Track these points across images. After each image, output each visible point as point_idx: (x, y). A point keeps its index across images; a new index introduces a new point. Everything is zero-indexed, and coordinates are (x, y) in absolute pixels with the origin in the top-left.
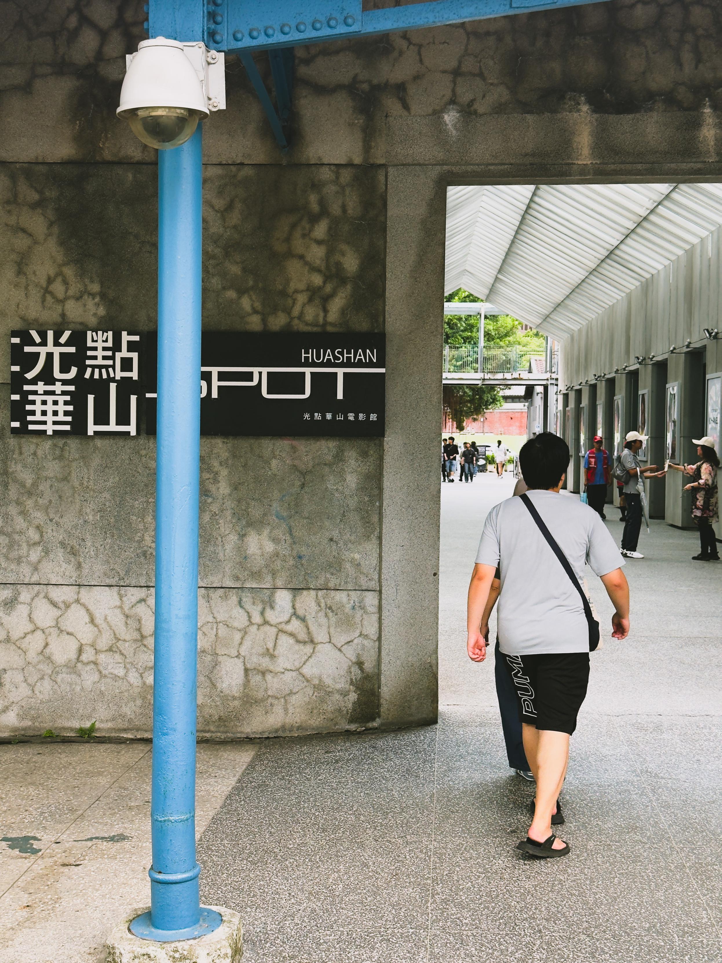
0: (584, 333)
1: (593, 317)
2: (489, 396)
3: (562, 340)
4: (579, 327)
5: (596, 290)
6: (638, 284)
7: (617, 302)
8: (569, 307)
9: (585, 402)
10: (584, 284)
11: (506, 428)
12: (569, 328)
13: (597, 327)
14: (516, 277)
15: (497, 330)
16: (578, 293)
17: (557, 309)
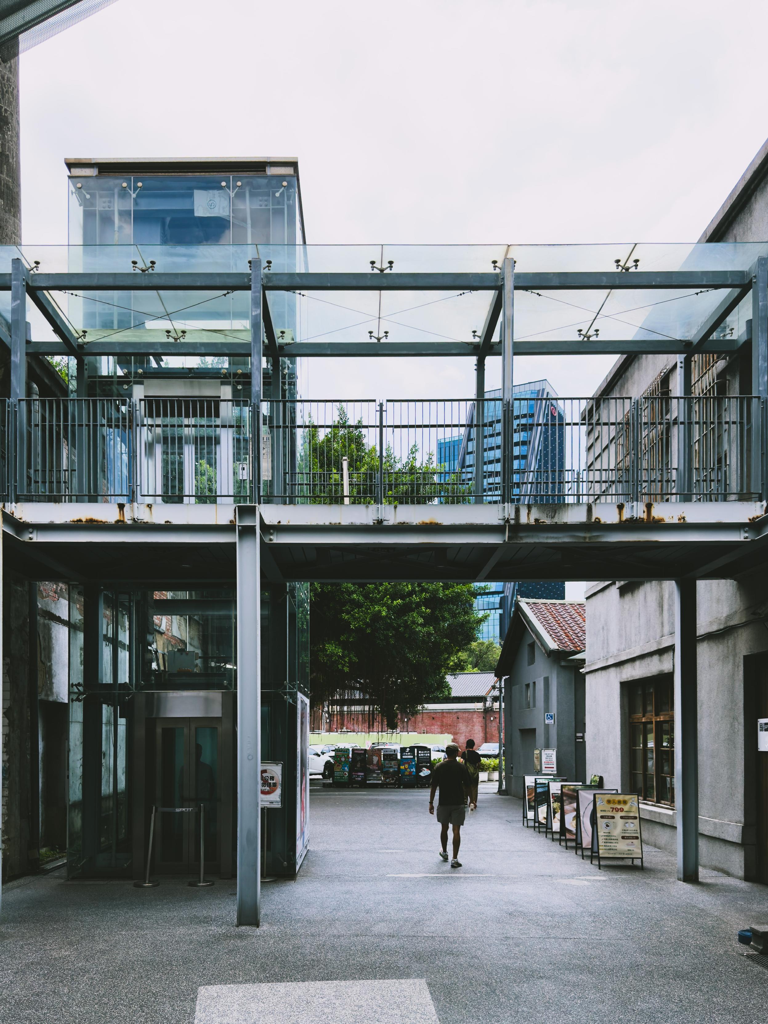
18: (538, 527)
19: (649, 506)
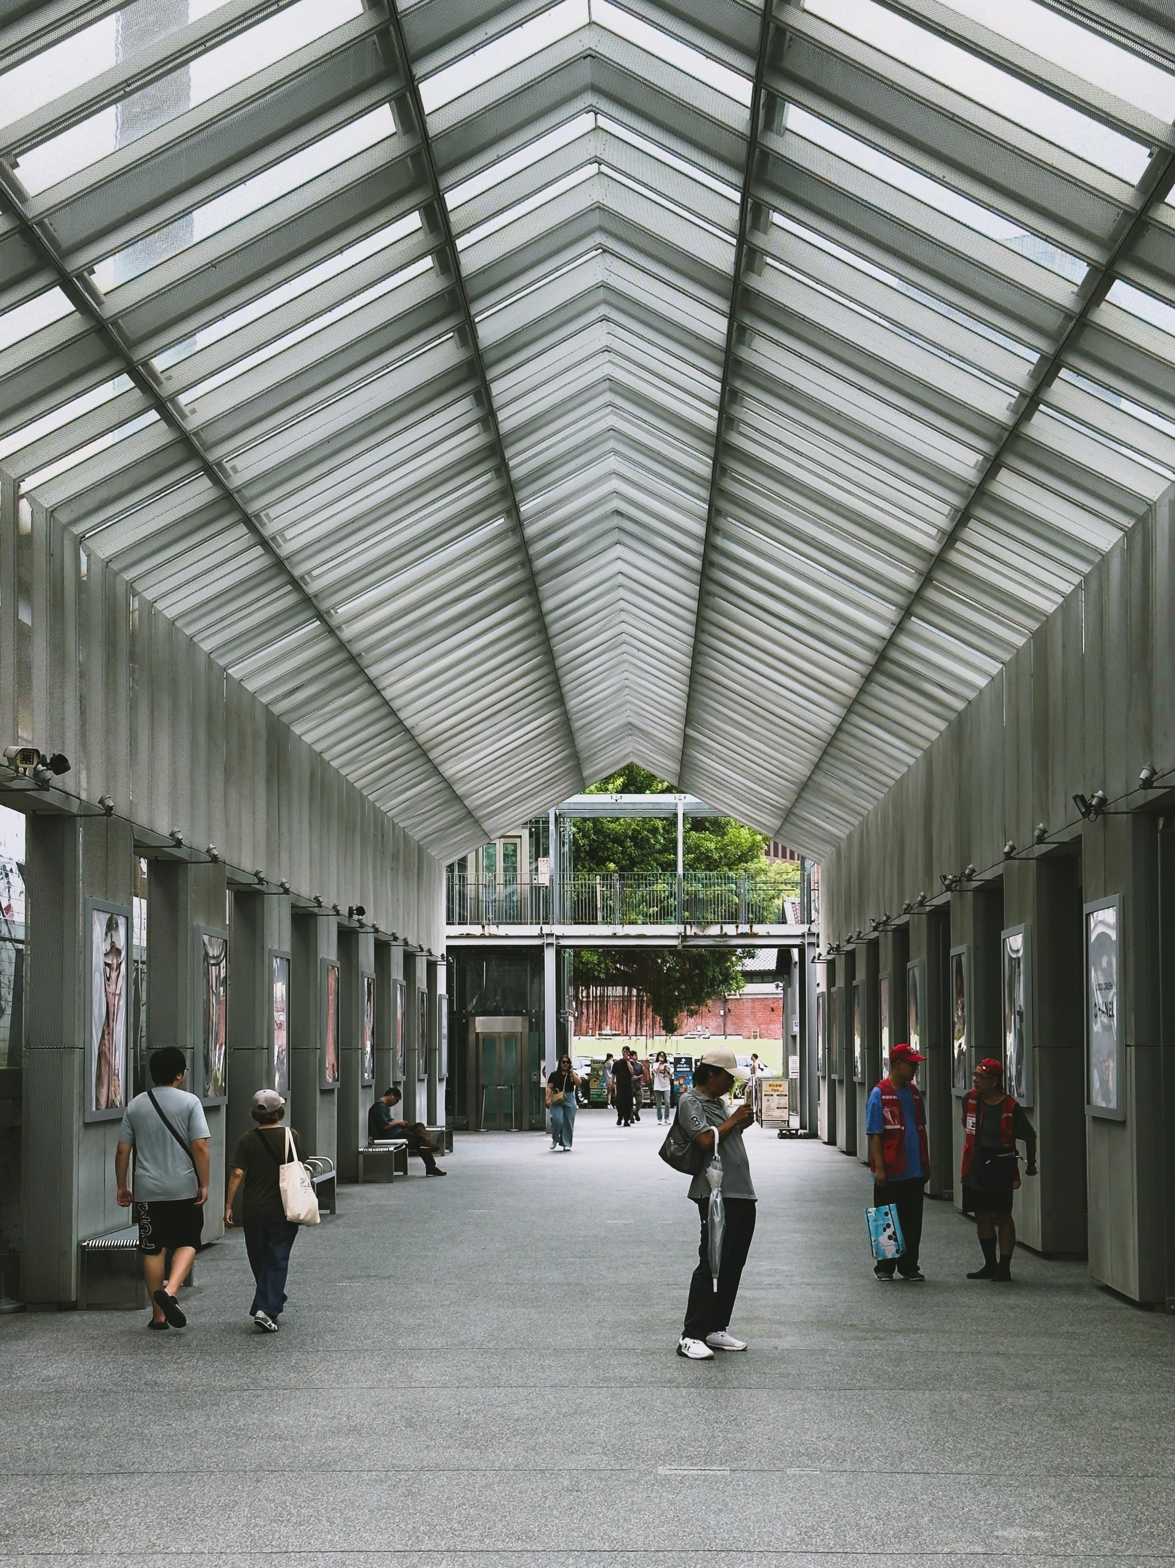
0: (856, 840)
1: (870, 807)
2: (717, 970)
3: (823, 860)
4: (848, 832)
5: (866, 748)
6: (942, 725)
7: (908, 771)
8: (825, 790)
9: (861, 975)
10: (843, 736)
11: (763, 1026)
12: (832, 834)
13: (877, 825)
14: (715, 729)
15: (722, 849)
16: (834, 757)
17: (804, 795)
18: (696, 936)
19: (751, 927)
